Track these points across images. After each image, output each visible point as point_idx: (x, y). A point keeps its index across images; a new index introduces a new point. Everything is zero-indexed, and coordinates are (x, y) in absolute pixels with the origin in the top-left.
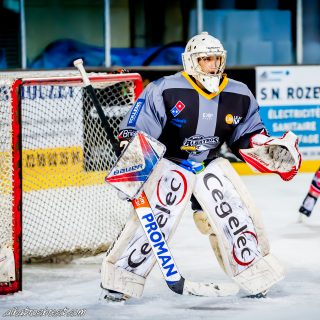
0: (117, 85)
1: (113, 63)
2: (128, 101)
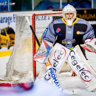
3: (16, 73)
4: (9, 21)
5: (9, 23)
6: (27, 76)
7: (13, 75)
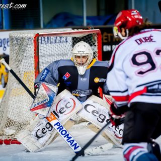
0: (88, 35)
1: (88, 24)
2: (94, 44)
4: (4, 45)
5: (5, 47)
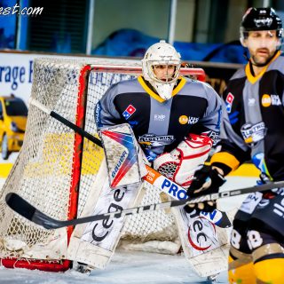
3: (19, 229)
4: (15, 79)
6: (49, 239)
7: (10, 234)
